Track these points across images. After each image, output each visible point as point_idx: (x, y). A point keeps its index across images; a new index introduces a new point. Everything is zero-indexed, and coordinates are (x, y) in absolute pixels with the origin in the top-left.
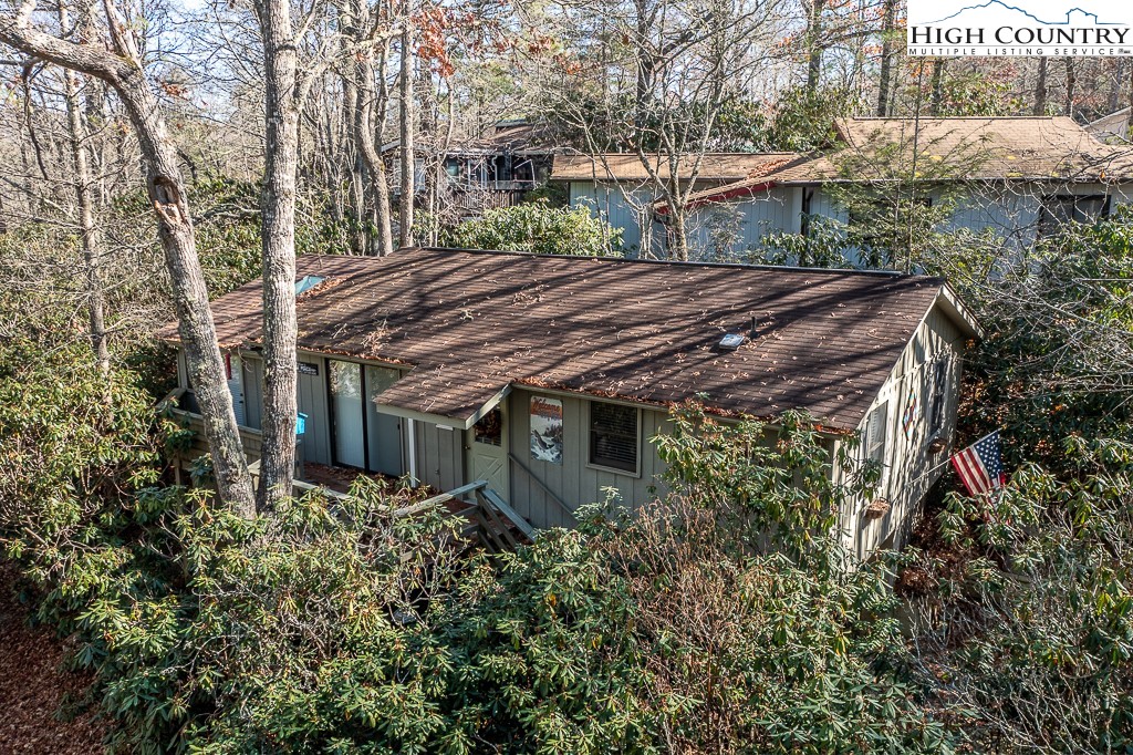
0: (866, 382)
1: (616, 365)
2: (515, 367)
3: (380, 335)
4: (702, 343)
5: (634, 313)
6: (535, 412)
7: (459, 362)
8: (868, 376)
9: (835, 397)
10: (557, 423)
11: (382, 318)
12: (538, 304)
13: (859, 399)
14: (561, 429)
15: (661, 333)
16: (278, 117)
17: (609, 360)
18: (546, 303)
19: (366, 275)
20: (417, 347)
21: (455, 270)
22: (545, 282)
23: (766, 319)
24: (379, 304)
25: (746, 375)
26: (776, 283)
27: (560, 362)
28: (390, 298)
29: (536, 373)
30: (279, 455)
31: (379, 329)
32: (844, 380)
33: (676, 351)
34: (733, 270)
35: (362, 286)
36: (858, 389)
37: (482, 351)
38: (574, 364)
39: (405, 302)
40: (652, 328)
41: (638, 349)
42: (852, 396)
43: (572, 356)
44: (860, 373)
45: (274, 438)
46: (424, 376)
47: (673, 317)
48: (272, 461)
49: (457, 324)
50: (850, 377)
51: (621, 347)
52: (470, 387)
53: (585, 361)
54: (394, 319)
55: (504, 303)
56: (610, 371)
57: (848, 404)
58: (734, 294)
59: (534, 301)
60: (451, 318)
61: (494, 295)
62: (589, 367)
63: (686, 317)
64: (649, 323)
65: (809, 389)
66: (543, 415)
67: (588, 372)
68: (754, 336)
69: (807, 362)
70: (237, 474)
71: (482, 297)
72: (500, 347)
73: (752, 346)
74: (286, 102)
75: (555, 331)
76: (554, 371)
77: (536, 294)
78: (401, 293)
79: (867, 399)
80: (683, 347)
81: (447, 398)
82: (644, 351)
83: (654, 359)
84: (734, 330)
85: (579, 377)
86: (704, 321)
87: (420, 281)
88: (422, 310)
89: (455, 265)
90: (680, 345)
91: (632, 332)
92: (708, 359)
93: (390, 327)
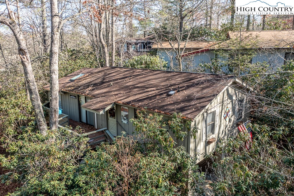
0: (202, 105)
1: (141, 98)
2: (117, 98)
3: (89, 89)
4: (164, 93)
5: (151, 84)
6: (122, 110)
7: (104, 96)
8: (203, 103)
9: (192, 109)
10: (127, 113)
11: (92, 85)
12: (130, 81)
13: (198, 110)
14: (128, 115)
15: (156, 90)
16: (53, 33)
17: (140, 97)
18: (131, 81)
19: (93, 73)
20: (97, 92)
21: (114, 72)
22: (134, 76)
23: (184, 87)
24: (93, 81)
25: (172, 102)
26: (191, 77)
27: (128, 97)
28: (96, 79)
29: (121, 100)
30: (53, 119)
31: (90, 87)
32: (196, 104)
33: (157, 95)
34: (181, 73)
35: (91, 76)
36: (199, 107)
37: (111, 94)
38: (131, 98)
39: (99, 80)
40: (154, 89)
41: (148, 94)
42: (196, 109)
43: (131, 96)
44: (201, 102)
45: (52, 115)
46: (95, 100)
47: (161, 86)
48: (52, 121)
49: (108, 86)
50: (198, 104)
51: (144, 94)
52: (104, 103)
53: (134, 97)
54: (95, 85)
55: (122, 81)
56: (139, 100)
57: (195, 111)
58: (179, 80)
59: (129, 81)
60: (107, 85)
61: (120, 79)
62: (134, 99)
63: (163, 86)
64: (154, 87)
65: (186, 107)
66: (124, 111)
67: (133, 100)
68: (179, 91)
69: (189, 99)
70: (42, 124)
71: (117, 80)
72: (116, 93)
73: (177, 94)
74: (55, 30)
75: (130, 89)
76: (126, 100)
77: (130, 79)
78: (99, 78)
79: (200, 110)
80: (160, 94)
81: (98, 106)
82: (149, 95)
83: (151, 97)
84: (174, 90)
85: (131, 101)
86: (168, 87)
87: (105, 75)
88: (102, 83)
89: (115, 71)
90: (159, 93)
91: (149, 90)
92: (165, 98)
93: (93, 87)
